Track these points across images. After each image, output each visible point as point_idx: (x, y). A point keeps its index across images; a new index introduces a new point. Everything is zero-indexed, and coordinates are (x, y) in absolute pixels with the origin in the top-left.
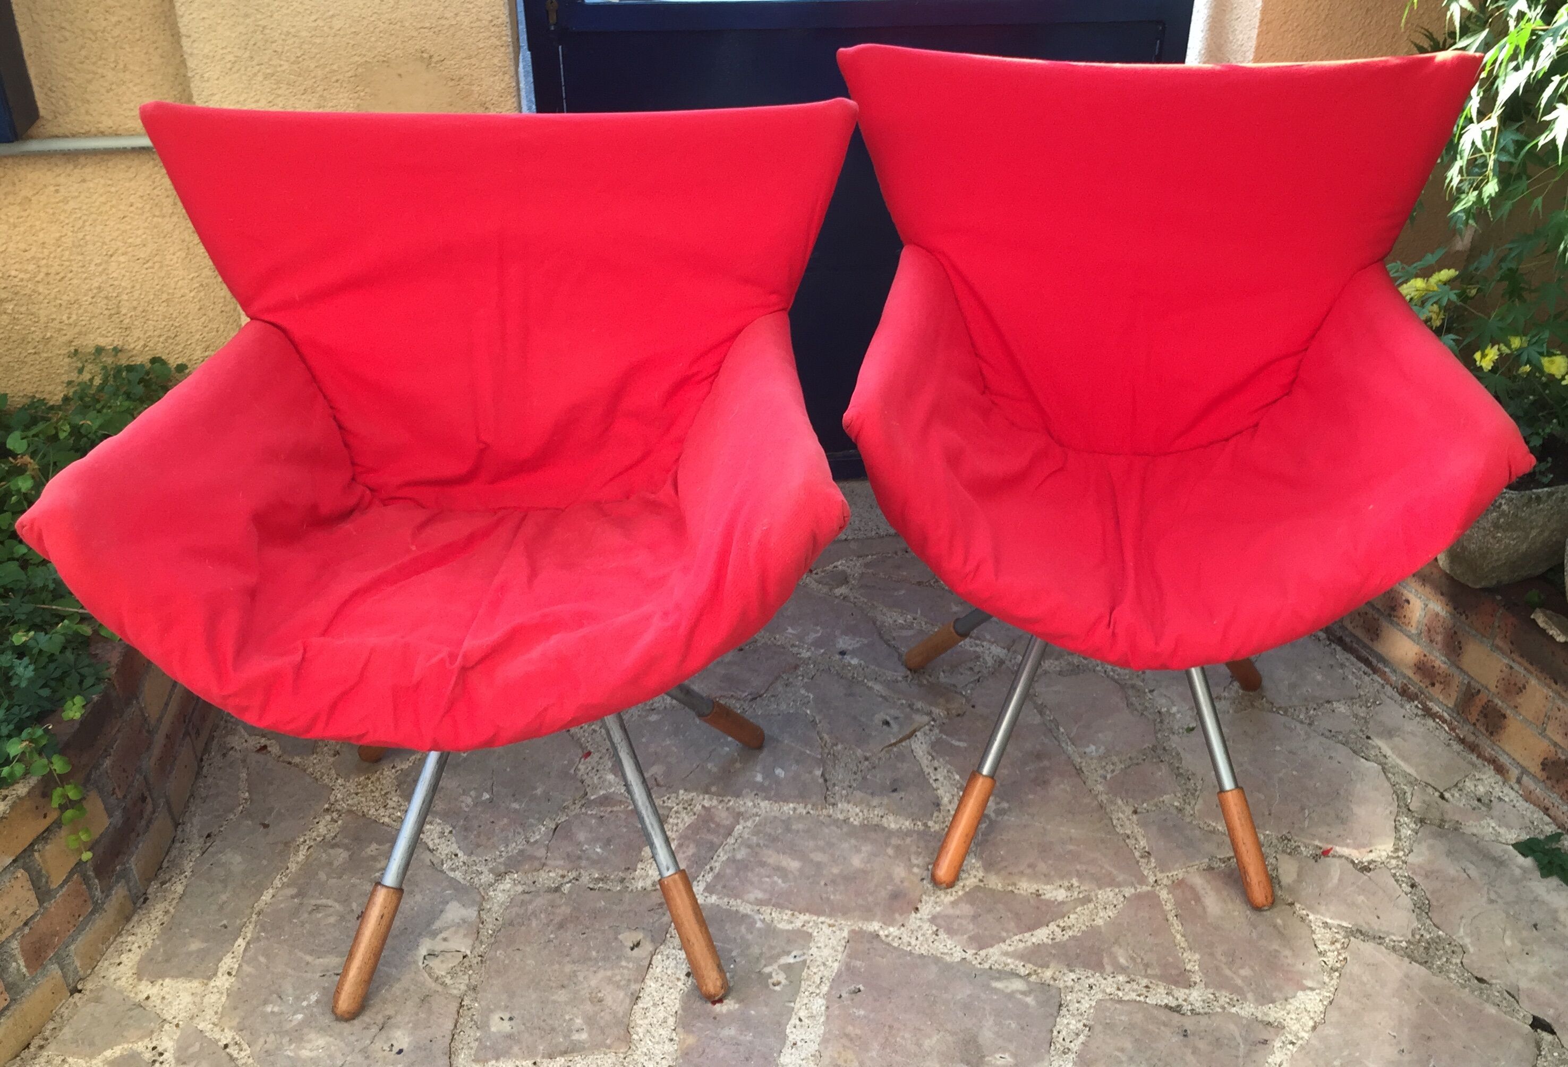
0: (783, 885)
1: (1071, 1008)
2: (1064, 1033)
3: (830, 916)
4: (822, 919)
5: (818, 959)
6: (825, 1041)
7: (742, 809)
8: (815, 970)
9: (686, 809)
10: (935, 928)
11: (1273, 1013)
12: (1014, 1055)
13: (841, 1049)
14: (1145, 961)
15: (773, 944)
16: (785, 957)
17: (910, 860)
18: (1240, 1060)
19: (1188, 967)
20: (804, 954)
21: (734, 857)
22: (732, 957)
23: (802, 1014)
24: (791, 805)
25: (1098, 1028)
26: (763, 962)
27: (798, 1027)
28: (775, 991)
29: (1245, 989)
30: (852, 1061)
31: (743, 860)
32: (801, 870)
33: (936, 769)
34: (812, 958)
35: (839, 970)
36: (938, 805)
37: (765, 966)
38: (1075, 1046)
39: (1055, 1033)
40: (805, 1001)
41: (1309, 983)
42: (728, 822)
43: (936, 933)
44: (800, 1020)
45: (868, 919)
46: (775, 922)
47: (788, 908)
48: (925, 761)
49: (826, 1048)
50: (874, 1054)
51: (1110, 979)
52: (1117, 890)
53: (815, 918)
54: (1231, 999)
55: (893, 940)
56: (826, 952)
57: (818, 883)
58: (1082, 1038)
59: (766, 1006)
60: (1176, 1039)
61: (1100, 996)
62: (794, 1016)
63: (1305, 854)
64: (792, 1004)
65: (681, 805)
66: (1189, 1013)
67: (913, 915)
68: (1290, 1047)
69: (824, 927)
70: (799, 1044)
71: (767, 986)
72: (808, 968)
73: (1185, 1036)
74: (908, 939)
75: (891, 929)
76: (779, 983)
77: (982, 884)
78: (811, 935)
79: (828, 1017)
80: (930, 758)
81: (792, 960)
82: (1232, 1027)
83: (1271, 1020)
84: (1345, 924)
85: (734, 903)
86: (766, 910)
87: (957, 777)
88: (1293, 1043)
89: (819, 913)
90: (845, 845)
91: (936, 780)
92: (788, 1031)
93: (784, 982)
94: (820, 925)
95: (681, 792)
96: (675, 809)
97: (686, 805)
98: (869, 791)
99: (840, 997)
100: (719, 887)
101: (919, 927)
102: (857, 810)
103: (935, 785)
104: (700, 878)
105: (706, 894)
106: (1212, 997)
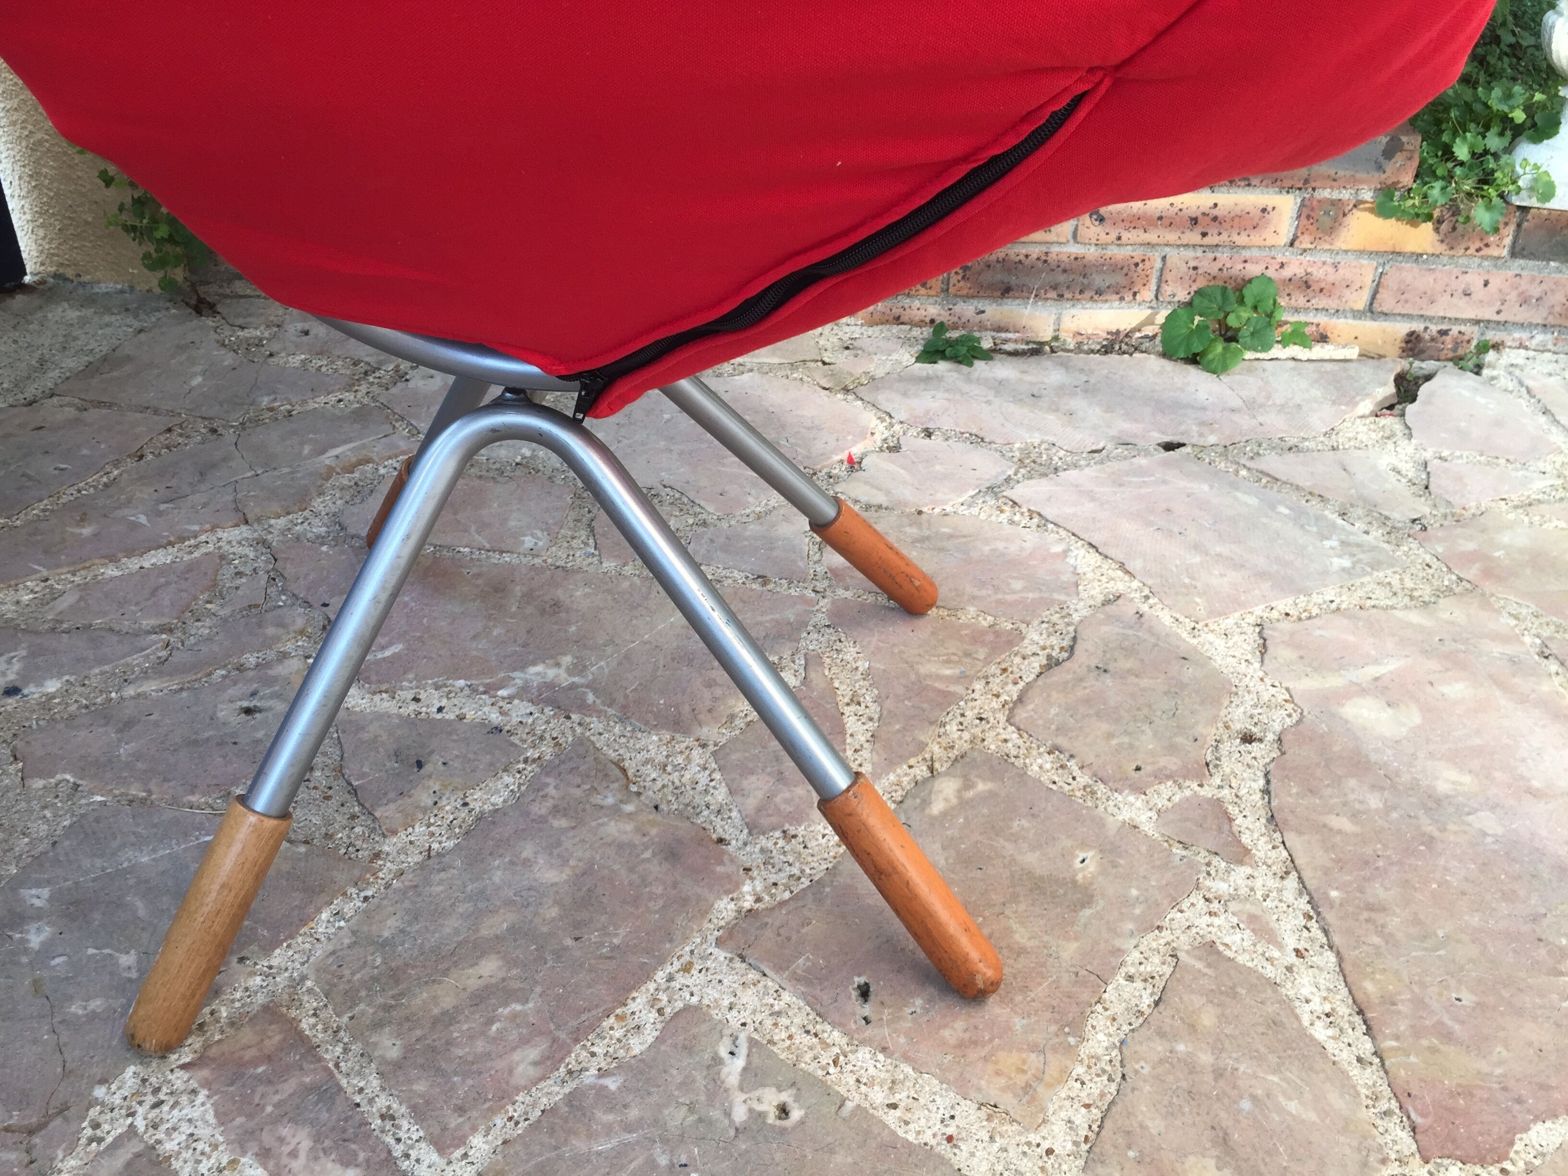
0: (531, 1005)
1: (1015, 753)
2: (1056, 779)
3: (661, 961)
4: (660, 976)
5: (759, 1017)
6: (962, 1087)
7: (261, 999)
8: (784, 1035)
9: (158, 1104)
10: (778, 834)
11: (1095, 591)
12: (1084, 845)
13: (990, 1068)
14: (960, 653)
15: (679, 1080)
16: (725, 1070)
17: (602, 807)
18: (1161, 644)
19: (985, 624)
20: (735, 1039)
21: (383, 1061)
22: (672, 1165)
23: (879, 1096)
24: (325, 916)
25: (1061, 741)
26: (715, 1114)
27: (908, 1116)
28: (802, 1122)
29: (1045, 595)
30: (1024, 1062)
31: (409, 1050)
32: (510, 963)
33: (416, 700)
34: (750, 1028)
35: (804, 996)
36: (498, 730)
37: (728, 1114)
38: (1083, 779)
39: (1054, 787)
40: (852, 1080)
41: (1058, 549)
42: (278, 1038)
43: (788, 837)
44: (894, 1106)
45: (705, 911)
46: (621, 1053)
47: (600, 1020)
48: (384, 704)
49: (979, 1089)
50: (1018, 1023)
51: (976, 695)
52: (810, 628)
53: (652, 986)
54: (1057, 612)
55: (772, 896)
56: (748, 997)
57: (566, 949)
58: (1072, 764)
59: (832, 1152)
60: (1108, 680)
61: (1002, 717)
62: (879, 1113)
63: (842, 474)
64: (850, 1105)
65: (141, 1111)
66: (1065, 655)
67: (730, 848)
68: (1151, 601)
69: (681, 980)
70: (950, 1131)
71: (783, 1131)
72: (771, 1042)
73: (1105, 671)
74: (782, 875)
75: (747, 888)
76: (783, 1111)
77: (711, 748)
78: (687, 1008)
79: (906, 1058)
80: (384, 695)
81: (739, 1063)
82: (1105, 629)
83: (1100, 598)
84: (972, 493)
85: (520, 1109)
86: (577, 1055)
87: (462, 683)
88: (1147, 598)
89: (646, 975)
90: (498, 877)
91: (440, 710)
92: (911, 1137)
93: (785, 1097)
94: (676, 985)
95: (100, 1092)
96: (140, 1124)
97: (150, 1100)
98: (392, 795)
99: (867, 1020)
100: (454, 1121)
101: (762, 850)
102: (419, 829)
103: (452, 716)
104: (398, 1150)
105: (458, 1153)
106: (1044, 625)
